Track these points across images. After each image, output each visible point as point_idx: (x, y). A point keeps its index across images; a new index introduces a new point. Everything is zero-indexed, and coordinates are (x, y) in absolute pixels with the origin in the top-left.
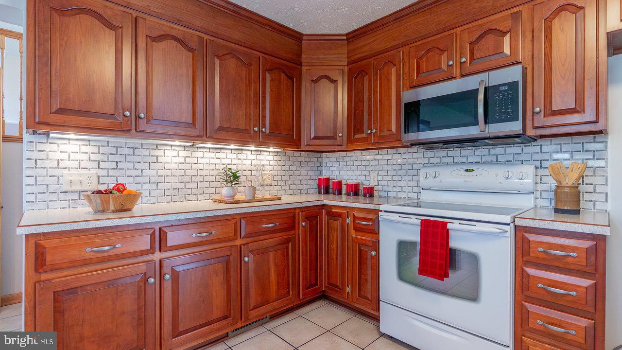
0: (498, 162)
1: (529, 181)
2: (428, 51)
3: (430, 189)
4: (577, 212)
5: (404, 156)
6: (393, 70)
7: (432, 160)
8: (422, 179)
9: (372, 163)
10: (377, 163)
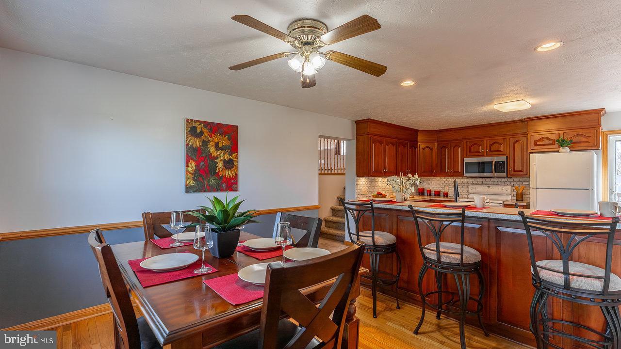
0: (499, 185)
1: (509, 191)
2: (474, 144)
3: (473, 193)
4: (522, 200)
5: (461, 180)
6: (460, 148)
7: (473, 182)
8: (470, 189)
9: (445, 182)
10: (448, 182)
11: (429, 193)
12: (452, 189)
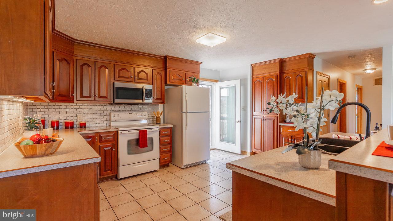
3: (115, 121)
6: (107, 70)
9: (78, 110)
10: (82, 110)
11: (55, 126)
12: (87, 117)
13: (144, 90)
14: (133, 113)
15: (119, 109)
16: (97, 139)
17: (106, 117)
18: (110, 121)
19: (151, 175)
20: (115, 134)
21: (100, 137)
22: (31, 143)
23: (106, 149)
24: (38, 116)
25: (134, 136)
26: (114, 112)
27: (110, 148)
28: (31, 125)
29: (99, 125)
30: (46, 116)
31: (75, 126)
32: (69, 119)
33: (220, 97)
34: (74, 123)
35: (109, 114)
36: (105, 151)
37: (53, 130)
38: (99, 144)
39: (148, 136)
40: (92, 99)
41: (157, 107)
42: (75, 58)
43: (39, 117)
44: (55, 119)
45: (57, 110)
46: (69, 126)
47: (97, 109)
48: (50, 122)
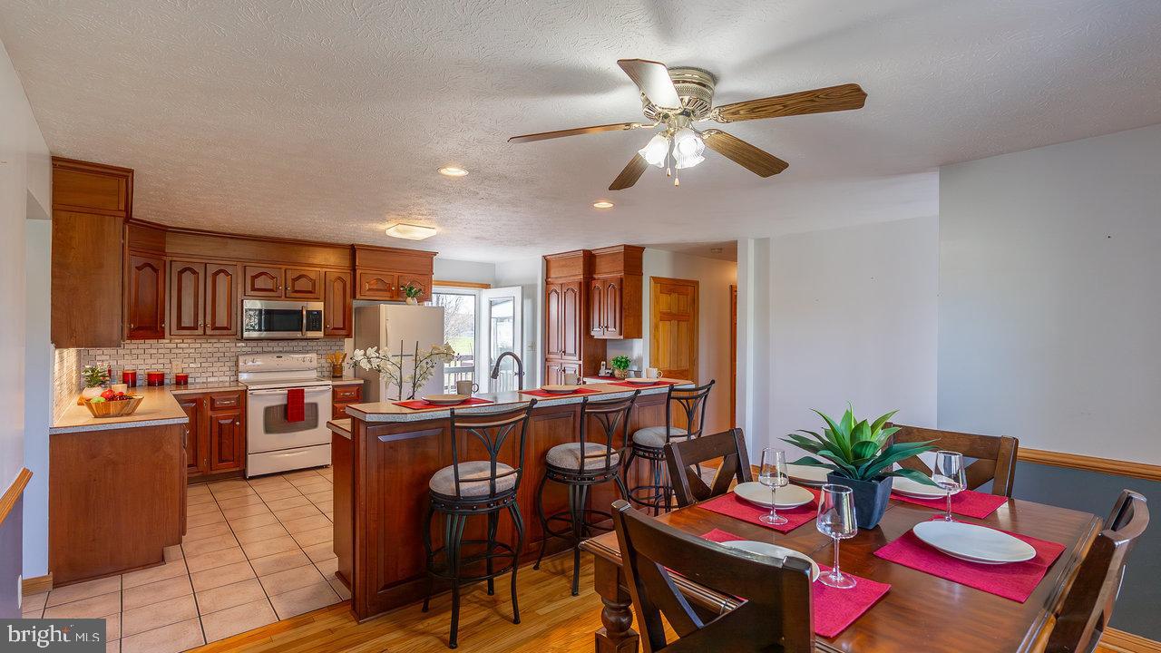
1: (315, 364)
2: (262, 274)
3: (247, 372)
4: (342, 376)
9: (173, 351)
10: (181, 351)
11: (131, 379)
12: (192, 365)
13: (304, 313)
14: (285, 357)
15: (255, 349)
16: (206, 403)
17: (228, 364)
18: (237, 372)
19: (313, 472)
20: (242, 397)
21: (213, 401)
22: (103, 400)
23: (222, 422)
24: (102, 366)
25: (279, 399)
26: (247, 354)
27: (230, 421)
28: (95, 380)
29: (216, 379)
30: (113, 363)
31: (166, 381)
32: (156, 368)
33: (491, 318)
34: (166, 376)
35: (235, 359)
36: (220, 425)
37: (128, 387)
38: (210, 413)
39: (306, 400)
40: (200, 331)
41: (340, 343)
42: (168, 259)
43: (106, 365)
44: (129, 368)
45: (134, 352)
46: (156, 381)
47: (209, 350)
48: (120, 374)
